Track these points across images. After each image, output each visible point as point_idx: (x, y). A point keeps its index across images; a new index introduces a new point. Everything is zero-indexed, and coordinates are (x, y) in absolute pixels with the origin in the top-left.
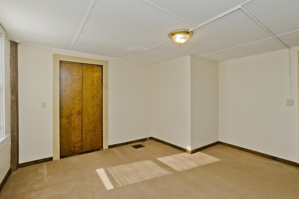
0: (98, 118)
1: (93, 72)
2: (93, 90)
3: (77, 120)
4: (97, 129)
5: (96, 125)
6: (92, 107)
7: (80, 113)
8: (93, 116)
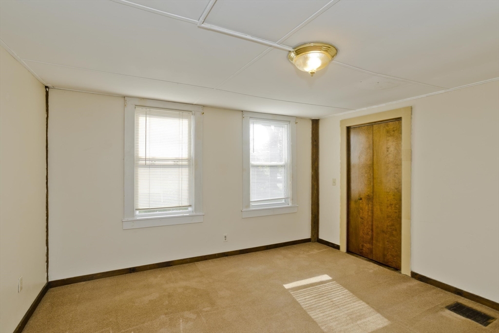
0: (396, 212)
1: (388, 132)
2: (388, 164)
3: (367, 208)
4: (394, 233)
5: (393, 225)
6: (387, 192)
7: (370, 198)
8: (388, 207)
